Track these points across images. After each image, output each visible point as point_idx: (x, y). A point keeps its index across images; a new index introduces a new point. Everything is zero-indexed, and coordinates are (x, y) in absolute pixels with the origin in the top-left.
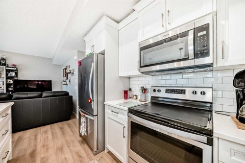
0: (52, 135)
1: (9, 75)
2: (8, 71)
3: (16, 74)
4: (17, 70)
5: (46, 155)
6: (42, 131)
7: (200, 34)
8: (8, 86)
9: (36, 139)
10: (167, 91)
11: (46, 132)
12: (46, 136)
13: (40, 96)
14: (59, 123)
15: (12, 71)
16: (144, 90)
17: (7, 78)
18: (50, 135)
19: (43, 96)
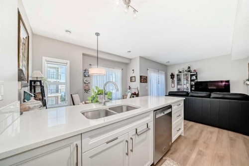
0: (217, 139)
1: (192, 79)
2: (192, 76)
3: (196, 77)
4: (197, 74)
5: (204, 150)
6: (208, 130)
8: (191, 86)
9: (201, 133)
11: (212, 133)
12: (210, 136)
13: (209, 96)
14: (230, 132)
15: (194, 75)
17: (191, 81)
18: (214, 137)
19: (211, 97)
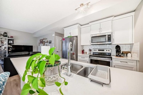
1: (9, 42)
3: (13, 42)
7: (109, 36)
10: (99, 50)
15: (11, 40)
16: (90, 50)
17: (9, 44)
